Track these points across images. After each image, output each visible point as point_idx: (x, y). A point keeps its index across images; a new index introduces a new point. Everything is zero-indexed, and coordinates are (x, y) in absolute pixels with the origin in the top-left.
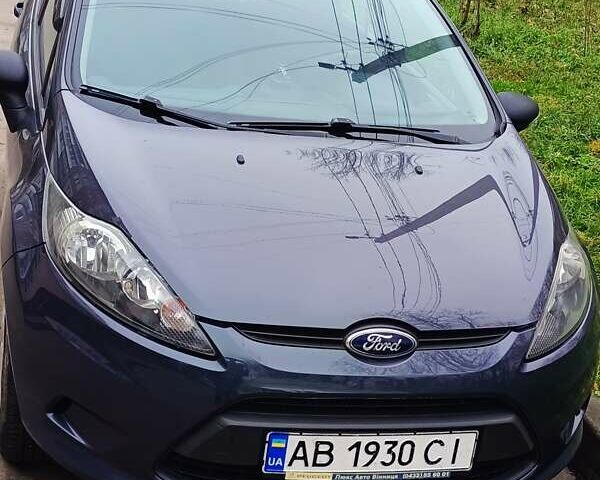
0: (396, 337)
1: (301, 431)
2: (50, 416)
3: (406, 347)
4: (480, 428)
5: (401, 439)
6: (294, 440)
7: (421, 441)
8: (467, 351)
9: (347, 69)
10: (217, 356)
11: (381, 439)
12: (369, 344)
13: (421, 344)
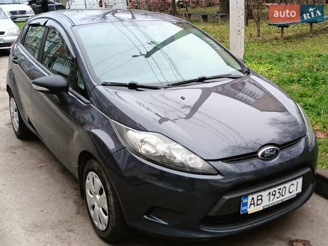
0: (274, 149)
1: (252, 194)
2: (145, 217)
3: (277, 152)
4: (303, 176)
5: (282, 187)
6: (250, 198)
7: (287, 185)
8: (294, 148)
9: (142, 55)
10: (219, 173)
11: (276, 189)
12: (266, 154)
13: (280, 150)
